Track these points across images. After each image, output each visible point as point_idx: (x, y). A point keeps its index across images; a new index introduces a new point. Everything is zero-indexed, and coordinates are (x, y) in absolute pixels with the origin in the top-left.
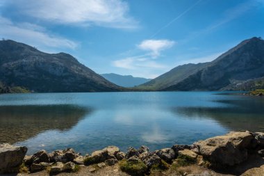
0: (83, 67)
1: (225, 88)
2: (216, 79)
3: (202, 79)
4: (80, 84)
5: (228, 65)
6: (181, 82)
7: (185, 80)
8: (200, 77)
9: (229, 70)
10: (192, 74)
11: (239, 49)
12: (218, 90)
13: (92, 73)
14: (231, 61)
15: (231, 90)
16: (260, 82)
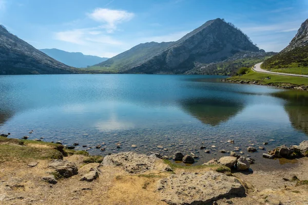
0: (15, 38)
1: (190, 72)
2: (181, 61)
3: (167, 60)
4: (16, 63)
5: (193, 46)
6: (145, 64)
7: (149, 61)
8: (165, 58)
9: (194, 52)
10: (157, 55)
11: (204, 30)
12: (183, 73)
13: (31, 48)
14: (196, 43)
15: (196, 74)
16: (221, 66)
